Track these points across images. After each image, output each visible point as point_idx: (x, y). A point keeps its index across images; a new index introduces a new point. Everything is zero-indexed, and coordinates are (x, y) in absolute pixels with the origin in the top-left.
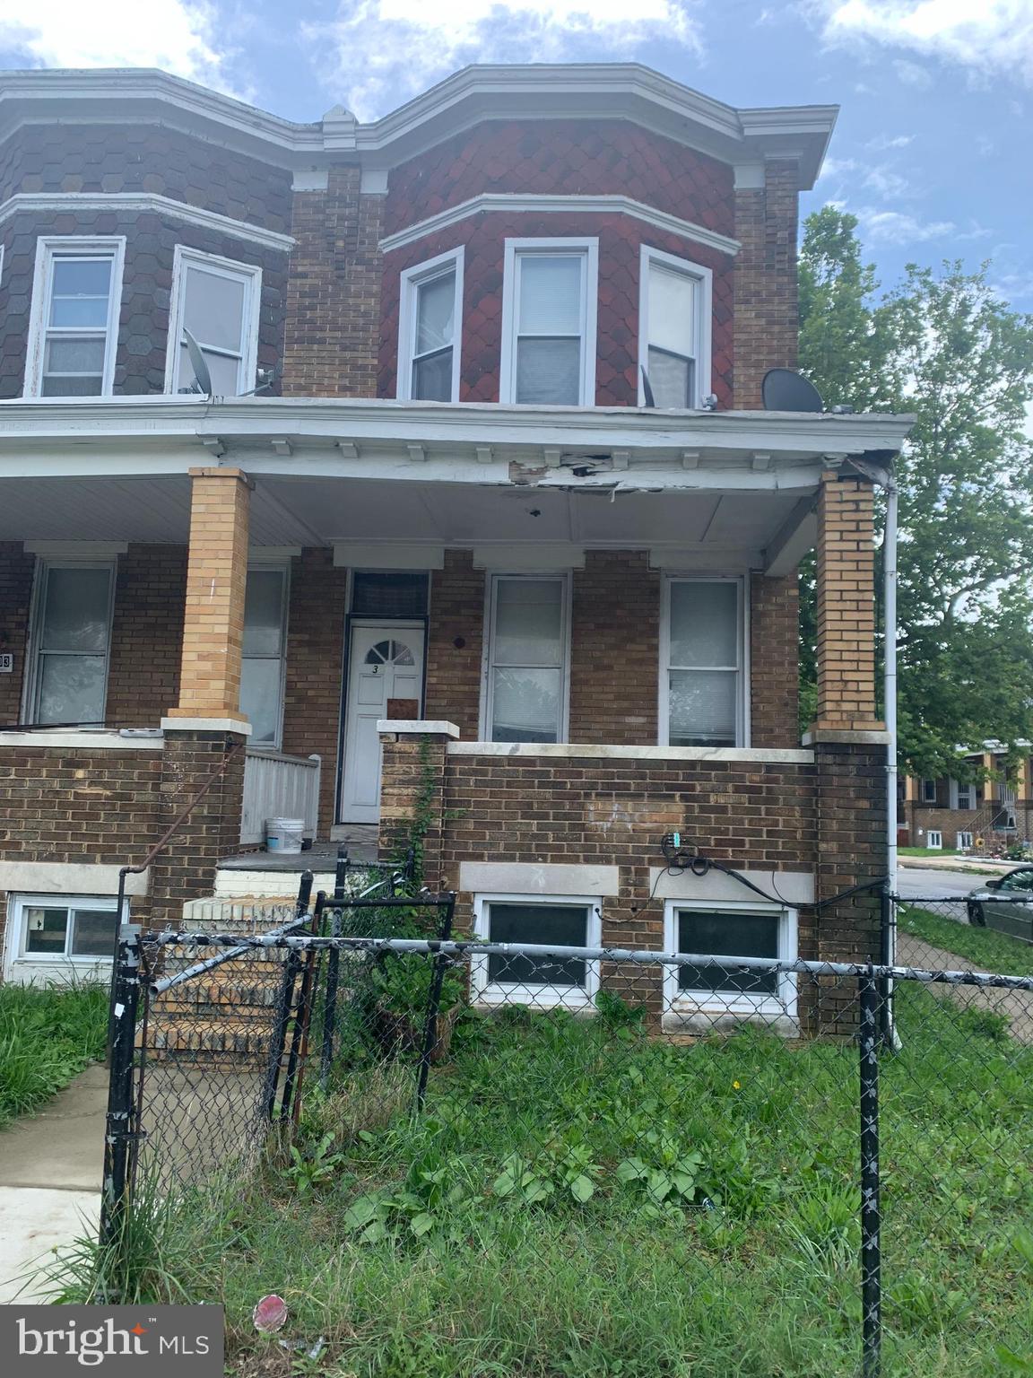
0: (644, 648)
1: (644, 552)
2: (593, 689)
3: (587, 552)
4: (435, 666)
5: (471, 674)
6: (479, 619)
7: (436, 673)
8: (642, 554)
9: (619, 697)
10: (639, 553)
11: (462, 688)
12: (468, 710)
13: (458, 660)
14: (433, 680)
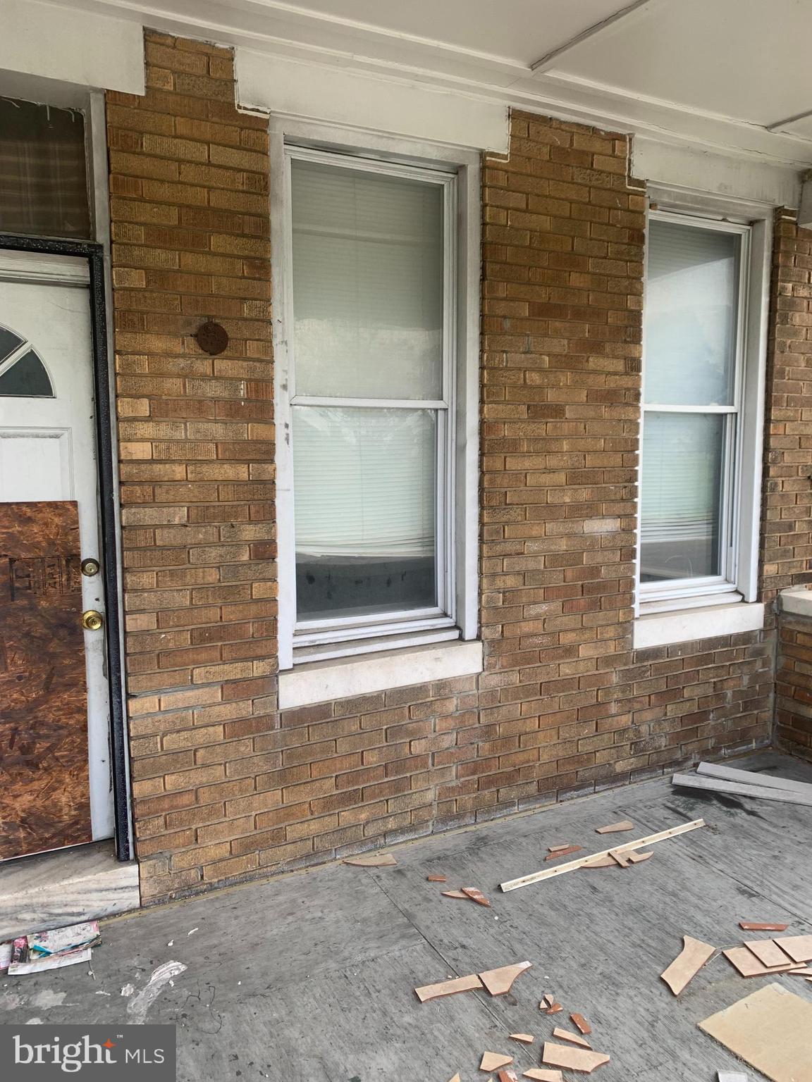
0: (619, 365)
1: (621, 138)
2: (527, 464)
3: (515, 116)
4: (144, 407)
5: (250, 431)
6: (261, 268)
7: (147, 430)
8: (618, 141)
9: (576, 478)
10: (614, 138)
11: (229, 472)
12: (250, 533)
13: (213, 390)
14: (141, 451)
